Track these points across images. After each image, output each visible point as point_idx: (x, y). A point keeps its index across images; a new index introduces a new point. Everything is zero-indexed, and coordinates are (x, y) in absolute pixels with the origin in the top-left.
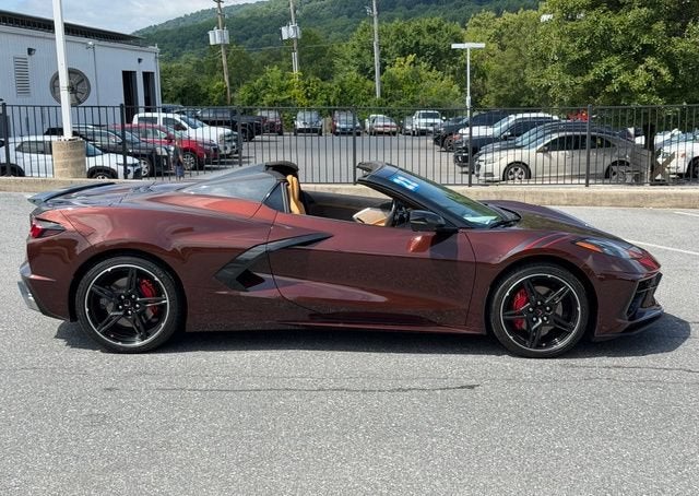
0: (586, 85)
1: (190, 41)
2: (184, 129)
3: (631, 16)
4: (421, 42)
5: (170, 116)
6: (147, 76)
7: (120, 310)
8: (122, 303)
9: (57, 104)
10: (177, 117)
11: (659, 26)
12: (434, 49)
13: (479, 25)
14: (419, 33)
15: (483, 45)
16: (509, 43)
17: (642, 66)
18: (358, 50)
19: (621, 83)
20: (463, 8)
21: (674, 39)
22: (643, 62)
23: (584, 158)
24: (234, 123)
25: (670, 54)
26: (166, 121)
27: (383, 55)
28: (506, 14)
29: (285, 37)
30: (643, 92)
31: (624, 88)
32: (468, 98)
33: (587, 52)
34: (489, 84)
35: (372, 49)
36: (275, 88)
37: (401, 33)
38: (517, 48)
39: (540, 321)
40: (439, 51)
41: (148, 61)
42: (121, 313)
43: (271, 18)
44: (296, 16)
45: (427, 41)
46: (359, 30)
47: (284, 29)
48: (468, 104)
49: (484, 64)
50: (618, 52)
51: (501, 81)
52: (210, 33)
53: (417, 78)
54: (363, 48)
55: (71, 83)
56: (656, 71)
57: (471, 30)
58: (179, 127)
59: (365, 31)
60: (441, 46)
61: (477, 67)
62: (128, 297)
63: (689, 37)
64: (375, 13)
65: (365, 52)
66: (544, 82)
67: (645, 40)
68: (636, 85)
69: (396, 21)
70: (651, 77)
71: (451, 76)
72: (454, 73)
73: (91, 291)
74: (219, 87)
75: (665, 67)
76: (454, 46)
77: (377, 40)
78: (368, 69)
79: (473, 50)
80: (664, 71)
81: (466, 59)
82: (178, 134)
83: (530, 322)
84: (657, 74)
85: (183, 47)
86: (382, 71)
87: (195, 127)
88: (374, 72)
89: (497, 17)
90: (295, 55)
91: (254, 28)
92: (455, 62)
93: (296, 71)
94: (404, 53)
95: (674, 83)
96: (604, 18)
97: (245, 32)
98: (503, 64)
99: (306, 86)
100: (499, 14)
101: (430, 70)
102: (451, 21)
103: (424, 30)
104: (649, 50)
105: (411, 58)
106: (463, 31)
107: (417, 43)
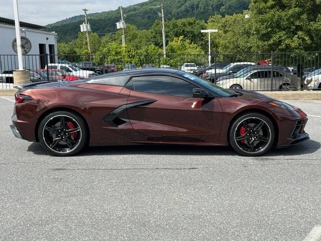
0: (270, 45)
1: (69, 32)
2: (71, 71)
3: (290, 12)
4: (185, 30)
5: (63, 65)
6: (51, 47)
7: (59, 137)
8: (60, 133)
9: (16, 54)
10: (67, 66)
11: (304, 16)
12: (192, 33)
13: (214, 21)
14: (184, 25)
15: (216, 31)
16: (229, 29)
17: (296, 36)
18: (154, 34)
19: (286, 44)
20: (205, 14)
21: (312, 23)
22: (296, 34)
23: (270, 82)
24: (95, 69)
25: (310, 30)
26: (62, 68)
27: (166, 36)
28: (226, 16)
29: (118, 28)
30: (297, 49)
31: (288, 46)
32: (210, 57)
33: (270, 29)
34: (220, 49)
35: (161, 33)
36: (114, 53)
37: (175, 26)
38: (234, 31)
39: (253, 139)
40: (194, 34)
41: (51, 39)
42: (60, 138)
43: (109, 20)
44: (124, 17)
45: (188, 30)
46: (154, 24)
47: (117, 24)
48: (209, 60)
49: (217, 41)
50: (284, 29)
51: (226, 47)
52: (81, 26)
53: (184, 47)
54: (157, 33)
55: (22, 44)
56: (303, 38)
57: (210, 24)
58: (68, 70)
59: (158, 24)
60: (196, 32)
61: (213, 42)
62: (62, 130)
63: (318, 21)
64: (163, 15)
65: (158, 35)
66: (249, 45)
67: (297, 23)
68: (293, 45)
69: (173, 20)
70: (300, 41)
71: (200, 47)
72: (202, 45)
73: (45, 130)
74: (85, 53)
75: (307, 36)
76: (202, 31)
77: (164, 29)
78: (159, 44)
79: (212, 33)
80: (307, 38)
81: (208, 38)
82: (67, 74)
83: (249, 140)
84: (304, 40)
85: (65, 34)
86: (167, 44)
87: (76, 71)
88: (162, 45)
89: (222, 17)
90: (123, 36)
91: (101, 25)
92: (202, 40)
93: (124, 45)
94: (177, 35)
95: (311, 44)
96: (278, 13)
97: (97, 27)
98: (226, 39)
99: (129, 52)
100: (223, 16)
101: (191, 43)
102: (200, 19)
103: (187, 24)
104: (299, 28)
105: (181, 37)
106: (206, 25)
107: (184, 31)
